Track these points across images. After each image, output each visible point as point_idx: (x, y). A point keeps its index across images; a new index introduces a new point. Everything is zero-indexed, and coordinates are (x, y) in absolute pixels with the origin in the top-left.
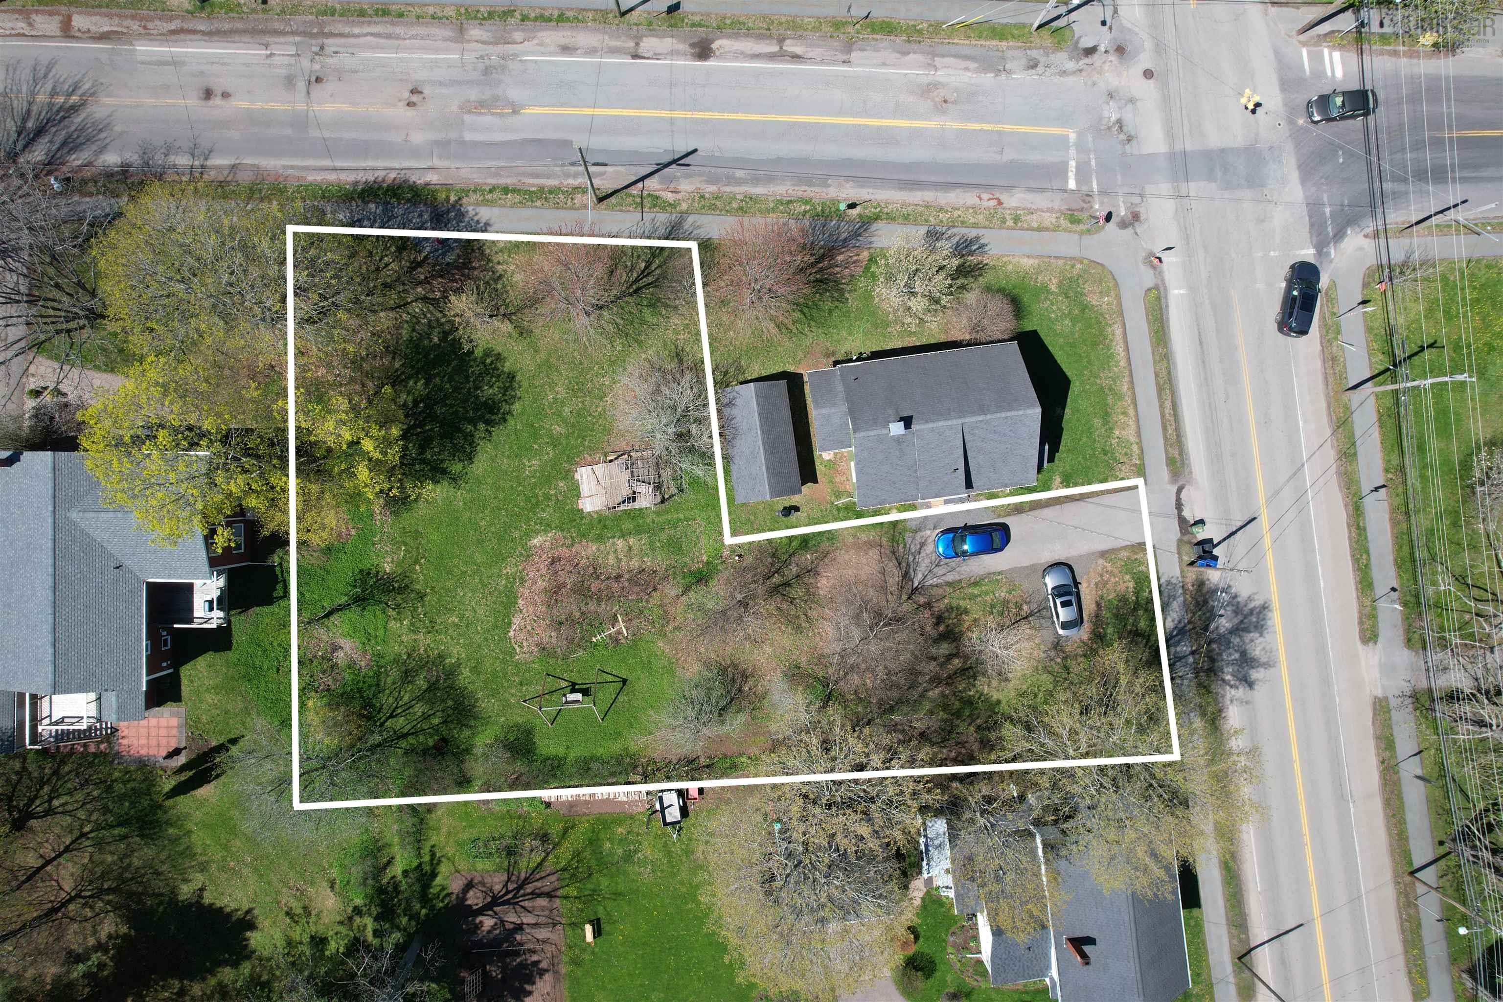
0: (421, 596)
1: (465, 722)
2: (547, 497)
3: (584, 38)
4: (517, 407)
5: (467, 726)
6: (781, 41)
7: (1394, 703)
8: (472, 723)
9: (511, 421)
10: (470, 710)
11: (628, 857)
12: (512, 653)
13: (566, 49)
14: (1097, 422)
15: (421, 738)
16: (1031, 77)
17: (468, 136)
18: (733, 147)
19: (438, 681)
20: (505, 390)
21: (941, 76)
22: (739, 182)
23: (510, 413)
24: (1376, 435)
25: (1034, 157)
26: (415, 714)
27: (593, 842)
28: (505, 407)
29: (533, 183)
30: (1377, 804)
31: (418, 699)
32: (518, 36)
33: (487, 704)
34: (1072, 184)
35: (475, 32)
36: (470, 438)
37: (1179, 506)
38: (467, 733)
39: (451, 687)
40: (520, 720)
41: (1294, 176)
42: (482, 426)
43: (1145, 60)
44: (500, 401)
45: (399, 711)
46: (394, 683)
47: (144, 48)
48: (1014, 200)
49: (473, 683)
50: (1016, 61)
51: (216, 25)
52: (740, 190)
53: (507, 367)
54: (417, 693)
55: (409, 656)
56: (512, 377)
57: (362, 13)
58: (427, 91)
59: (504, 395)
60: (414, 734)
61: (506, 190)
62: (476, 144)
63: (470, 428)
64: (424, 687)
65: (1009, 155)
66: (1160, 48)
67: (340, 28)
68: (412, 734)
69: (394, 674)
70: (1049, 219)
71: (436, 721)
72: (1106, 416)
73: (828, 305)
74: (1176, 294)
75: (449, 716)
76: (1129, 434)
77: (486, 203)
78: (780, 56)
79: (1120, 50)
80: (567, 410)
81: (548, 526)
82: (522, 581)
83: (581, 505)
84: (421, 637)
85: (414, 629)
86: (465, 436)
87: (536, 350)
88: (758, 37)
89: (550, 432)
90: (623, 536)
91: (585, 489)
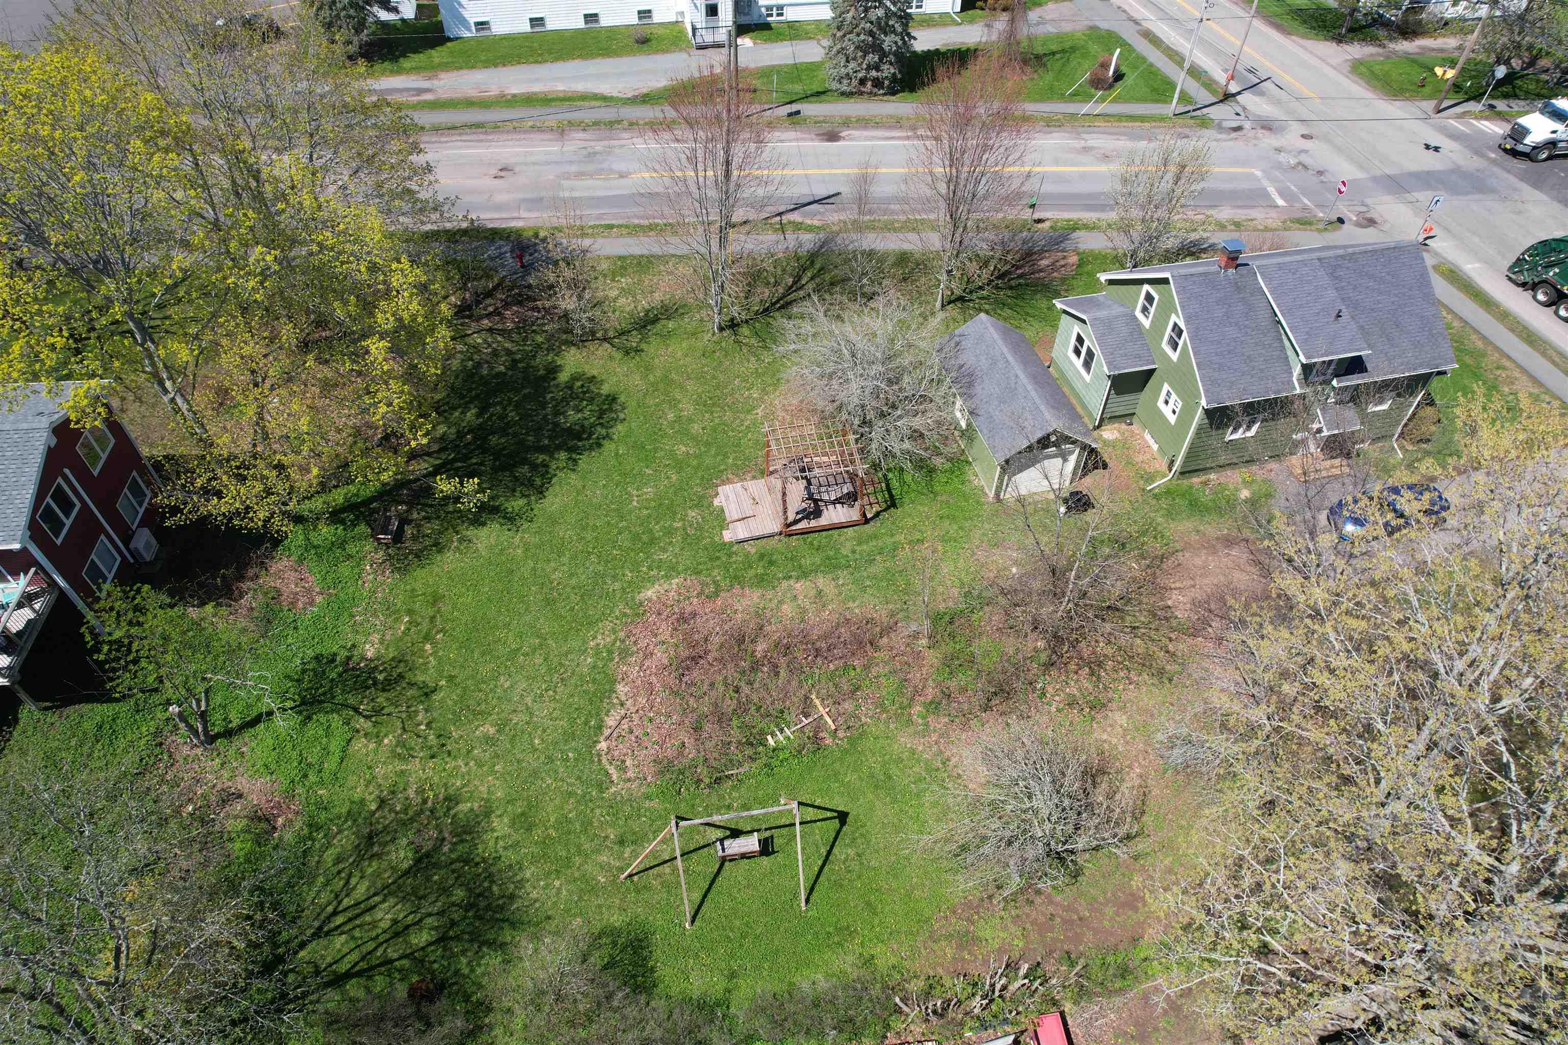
0: (427, 693)
1: (490, 936)
2: (670, 532)
4: (620, 429)
5: (491, 944)
6: (913, 129)
8: (507, 935)
9: (609, 446)
10: (502, 908)
12: (603, 784)
15: (380, 982)
16: (1185, 141)
17: (566, 194)
19: (437, 848)
20: (601, 413)
23: (608, 437)
26: (374, 924)
28: (600, 431)
29: (645, 221)
31: (386, 891)
35: (578, 134)
36: (542, 469)
39: (466, 860)
40: (616, 919)
42: (562, 455)
43: (1296, 129)
44: (593, 426)
45: (339, 920)
46: (338, 860)
48: (1225, 213)
49: (516, 845)
50: (1163, 133)
53: (605, 389)
54: (388, 877)
55: (382, 802)
56: (612, 399)
59: (600, 418)
60: (365, 973)
63: (542, 458)
64: (405, 865)
66: (1304, 123)
68: (359, 974)
69: (345, 841)
70: (1273, 223)
71: (420, 938)
73: (1043, 303)
74: (1471, 268)
75: (453, 923)
78: (915, 137)
79: (1267, 127)
80: (696, 428)
81: (672, 570)
82: (625, 653)
83: (727, 536)
84: (414, 766)
85: (403, 752)
86: (534, 467)
87: (649, 369)
88: (890, 128)
89: (672, 454)
90: (804, 574)
91: (732, 512)
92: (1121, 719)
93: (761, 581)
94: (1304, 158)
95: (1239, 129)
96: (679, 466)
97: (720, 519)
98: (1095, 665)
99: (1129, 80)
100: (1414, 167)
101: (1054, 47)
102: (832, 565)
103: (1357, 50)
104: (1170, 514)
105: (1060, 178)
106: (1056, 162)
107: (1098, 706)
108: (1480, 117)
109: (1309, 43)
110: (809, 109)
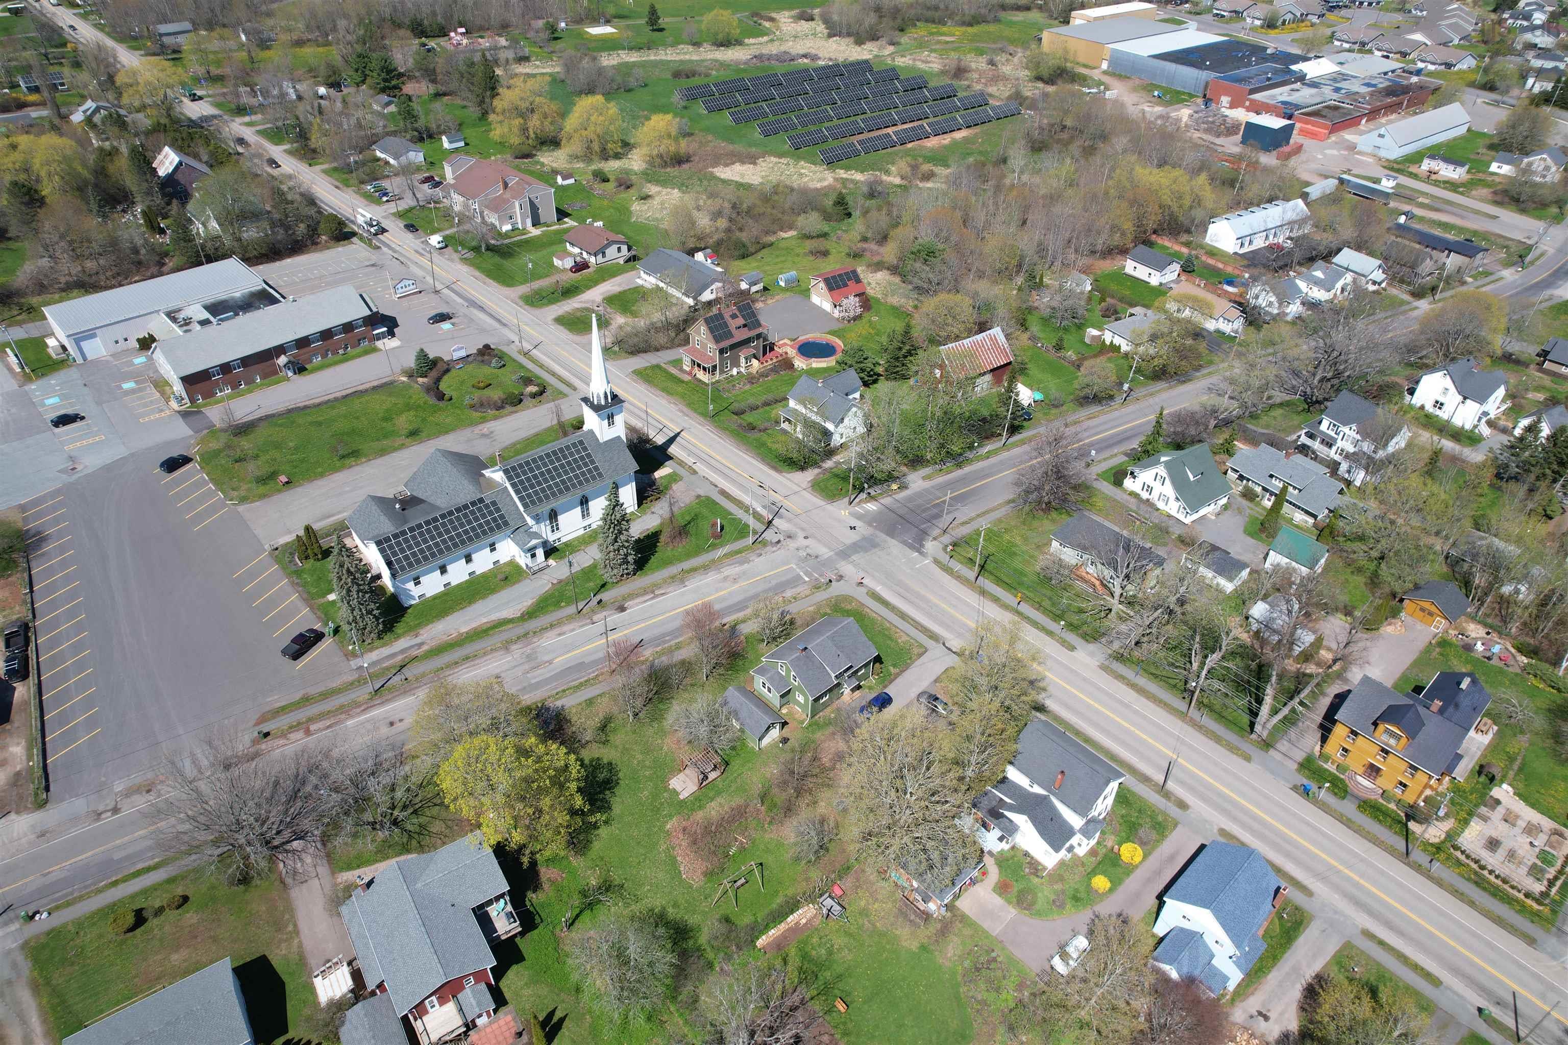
0: (621, 886)
1: (687, 936)
2: (662, 804)
3: (565, 628)
4: (621, 775)
5: (689, 938)
6: (653, 592)
7: (1107, 663)
8: (691, 934)
9: (621, 782)
10: (686, 929)
11: (830, 953)
12: (691, 887)
13: (560, 635)
14: (889, 642)
16: (762, 558)
17: (533, 681)
18: (657, 632)
20: (610, 771)
21: (726, 573)
22: (669, 641)
23: (618, 779)
24: (999, 589)
25: (784, 579)
27: (805, 956)
28: (614, 778)
29: (576, 683)
30: (1144, 700)
32: (535, 640)
33: (693, 920)
34: (807, 579)
35: (514, 647)
36: (604, 800)
37: (949, 649)
38: (691, 942)
39: (667, 922)
40: (718, 917)
41: (888, 539)
42: (607, 792)
43: (801, 535)
44: (611, 777)
47: (350, 723)
48: (789, 594)
49: (678, 913)
50: (752, 557)
51: (385, 698)
52: (673, 643)
53: (605, 761)
56: (610, 764)
57: (457, 663)
58: (503, 675)
59: (611, 773)
61: (564, 691)
62: (538, 683)
63: (601, 796)
65: (774, 582)
66: (803, 529)
67: (448, 673)
70: (808, 592)
72: (890, 638)
73: (741, 663)
74: (879, 589)
76: (905, 638)
77: (557, 699)
78: (656, 596)
79: (790, 537)
80: (647, 763)
81: (671, 816)
82: (673, 848)
83: (681, 797)
84: (633, 907)
85: (627, 905)
86: (602, 800)
87: (616, 747)
88: (642, 595)
89: (645, 776)
90: (712, 799)
91: (679, 789)
92: (823, 804)
93: (700, 807)
94: (809, 551)
95: (779, 542)
96: (650, 779)
97: (675, 792)
98: (810, 791)
99: (726, 529)
100: (848, 542)
101: (688, 518)
102: (719, 793)
103: (810, 474)
104: (813, 733)
105: (722, 599)
106: (717, 591)
107: (815, 803)
108: (866, 501)
109: (789, 476)
110: (605, 596)
